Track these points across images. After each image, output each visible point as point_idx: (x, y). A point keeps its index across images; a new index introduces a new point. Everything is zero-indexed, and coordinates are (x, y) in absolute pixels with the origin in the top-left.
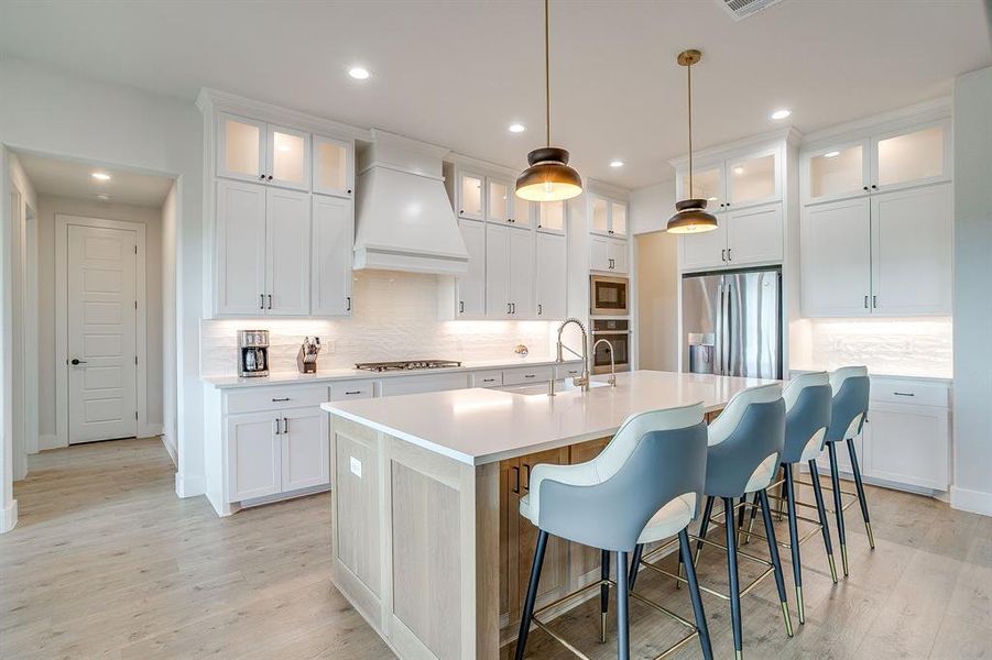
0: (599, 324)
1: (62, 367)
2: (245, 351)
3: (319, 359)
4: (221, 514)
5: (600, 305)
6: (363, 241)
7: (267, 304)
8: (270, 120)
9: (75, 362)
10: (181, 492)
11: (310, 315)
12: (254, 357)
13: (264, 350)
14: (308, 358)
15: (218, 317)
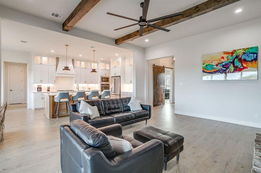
0: (102, 85)
1: (9, 91)
2: (38, 88)
3: (50, 89)
4: (33, 109)
5: (102, 81)
6: (57, 72)
7: (41, 81)
8: (42, 55)
9: (11, 90)
10: (28, 108)
11: (48, 83)
12: (39, 89)
13: (41, 88)
14: (49, 89)
15: (34, 83)
